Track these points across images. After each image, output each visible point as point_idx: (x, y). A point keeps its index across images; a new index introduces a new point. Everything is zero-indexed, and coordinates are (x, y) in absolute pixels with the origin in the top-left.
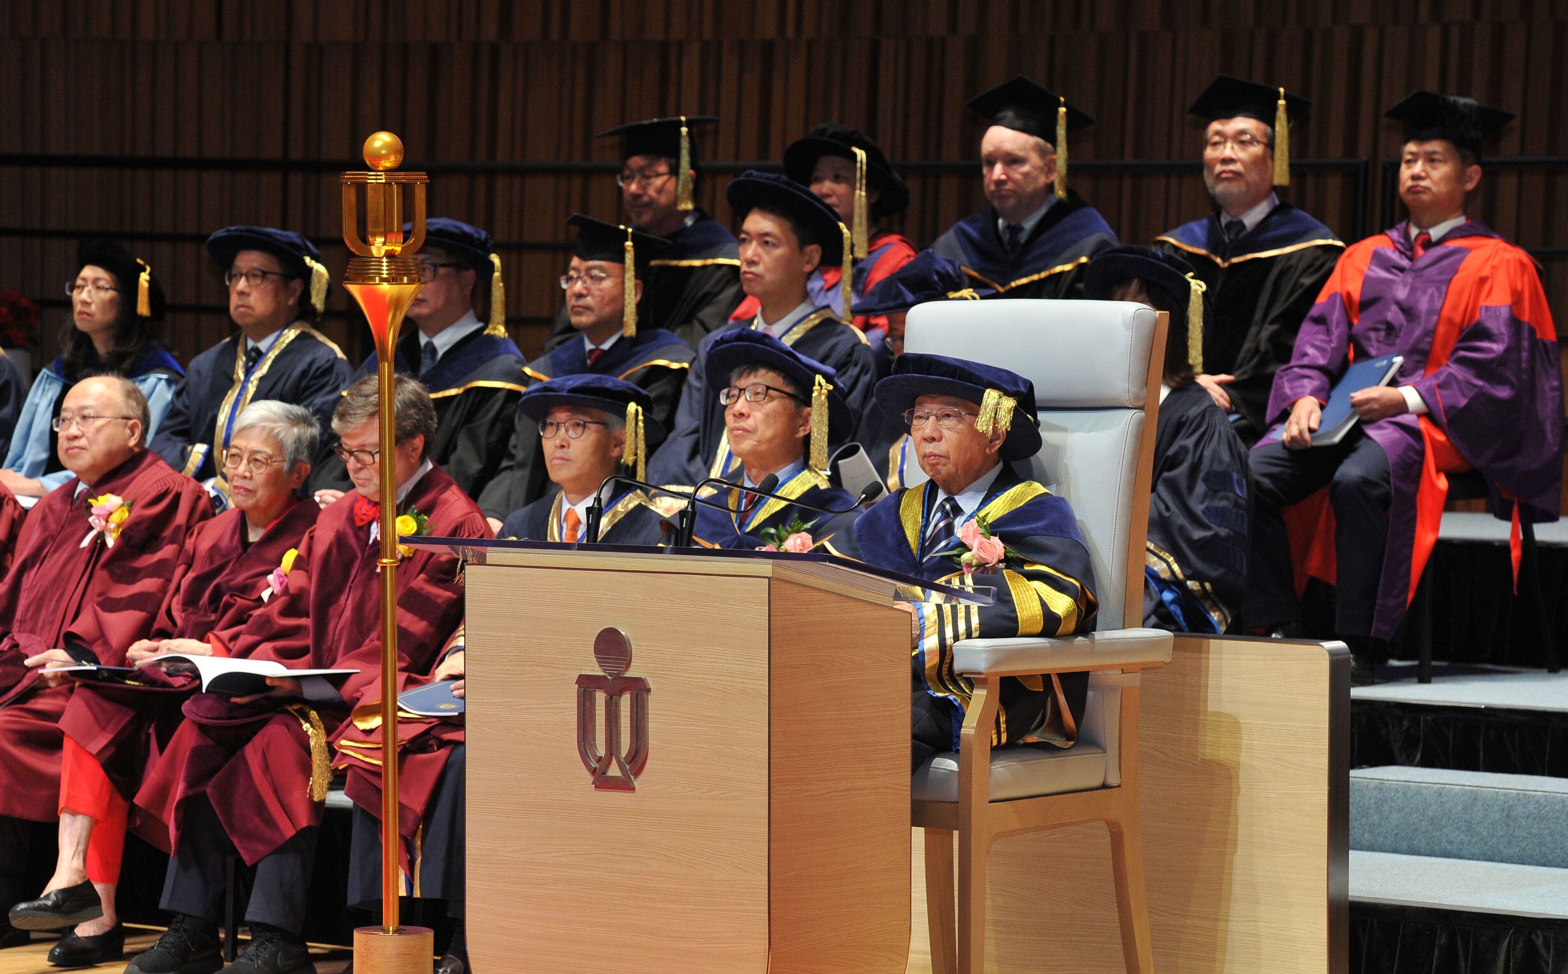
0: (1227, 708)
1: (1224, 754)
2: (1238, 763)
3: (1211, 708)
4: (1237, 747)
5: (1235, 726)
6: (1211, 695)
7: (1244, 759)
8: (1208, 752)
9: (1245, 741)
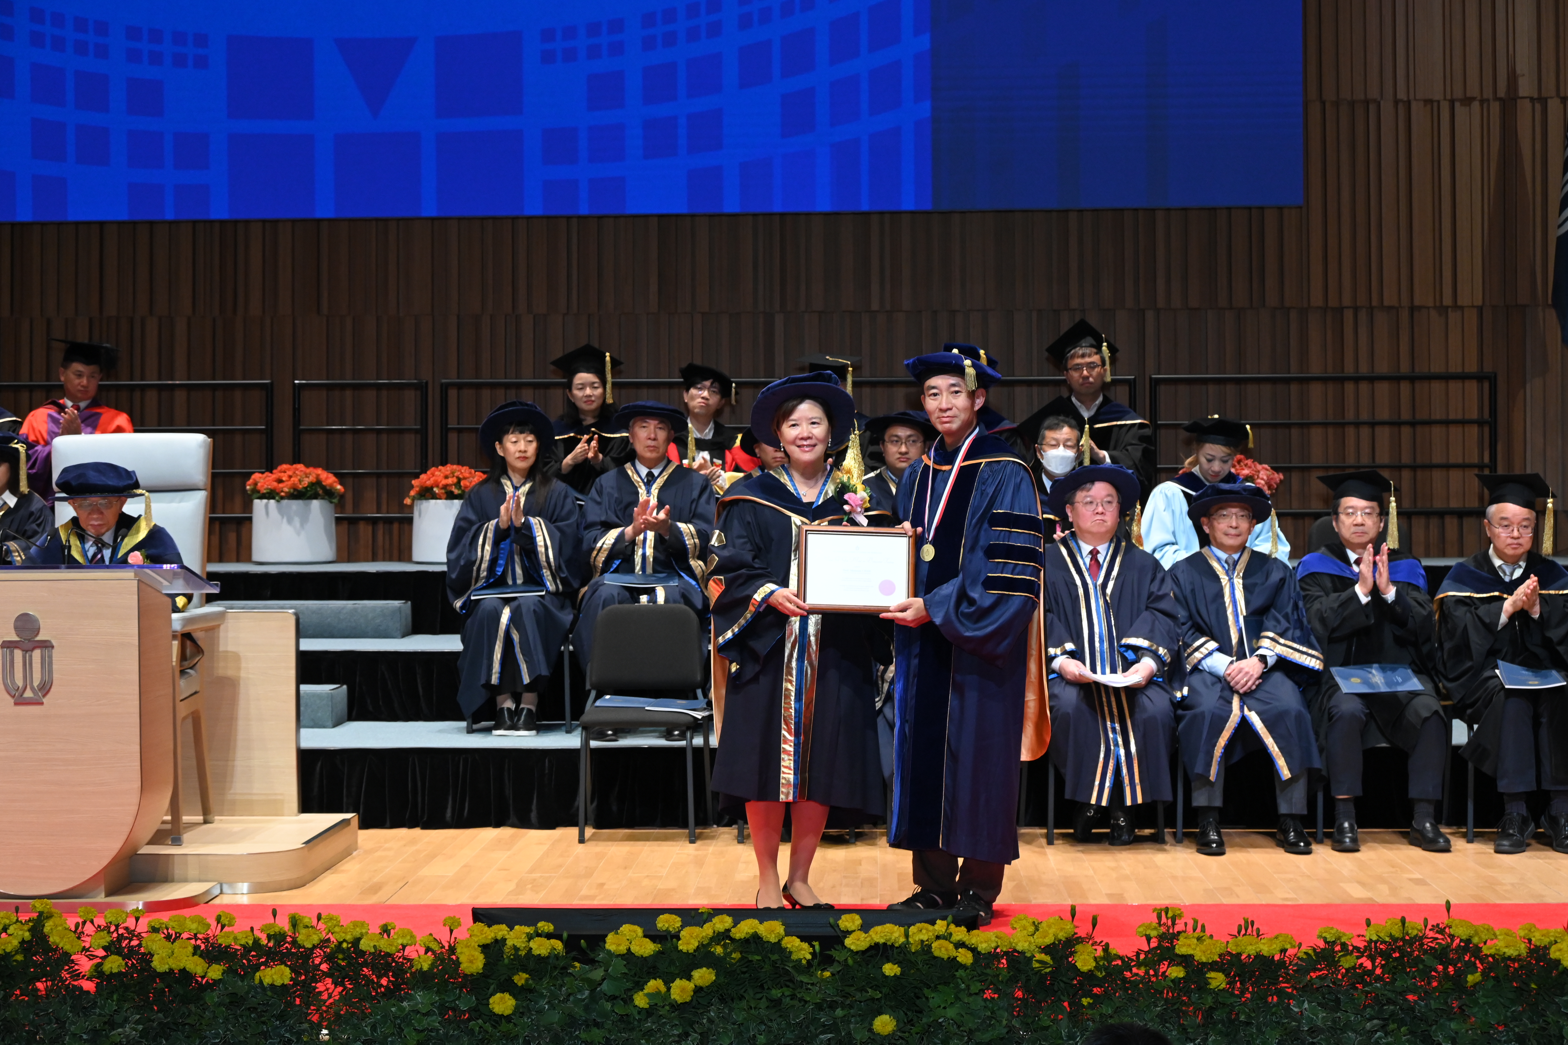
0: (230, 648)
1: (230, 673)
2: (239, 677)
3: (221, 648)
4: (239, 669)
5: (237, 657)
6: (222, 642)
7: (243, 674)
8: (221, 672)
9: (243, 665)
